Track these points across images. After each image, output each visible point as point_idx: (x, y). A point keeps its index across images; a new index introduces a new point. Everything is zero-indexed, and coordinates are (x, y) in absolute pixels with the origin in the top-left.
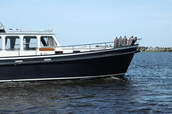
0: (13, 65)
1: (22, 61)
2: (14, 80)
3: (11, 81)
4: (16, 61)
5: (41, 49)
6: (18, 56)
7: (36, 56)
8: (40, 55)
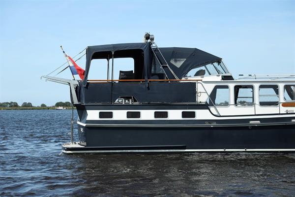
0: (247, 128)
1: (259, 122)
2: (248, 150)
3: (244, 150)
4: (251, 122)
5: (285, 105)
6: (254, 114)
7: (280, 114)
8: (285, 113)
